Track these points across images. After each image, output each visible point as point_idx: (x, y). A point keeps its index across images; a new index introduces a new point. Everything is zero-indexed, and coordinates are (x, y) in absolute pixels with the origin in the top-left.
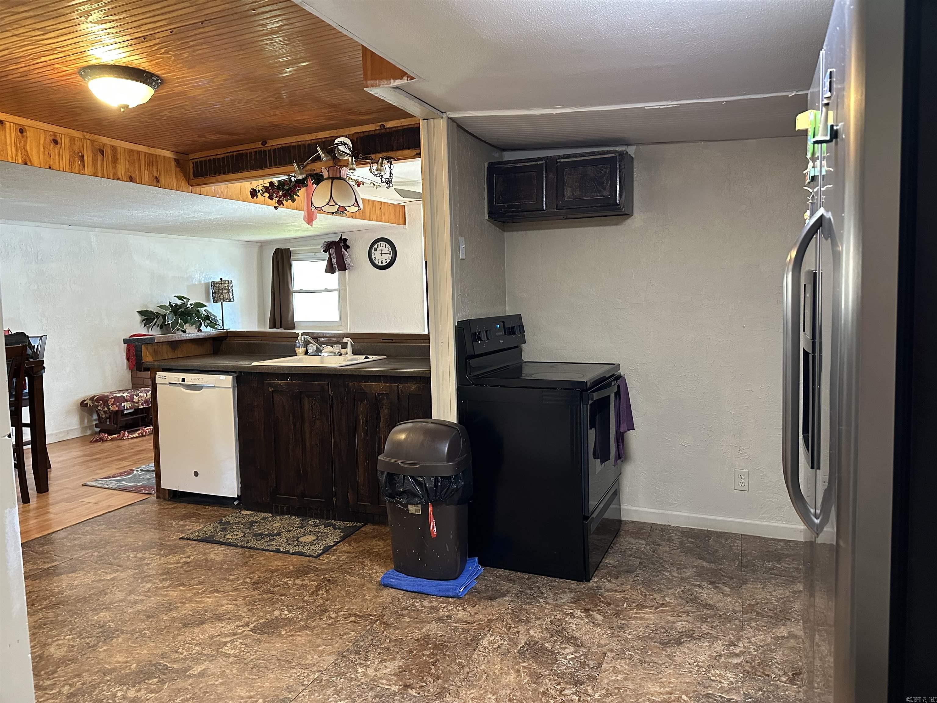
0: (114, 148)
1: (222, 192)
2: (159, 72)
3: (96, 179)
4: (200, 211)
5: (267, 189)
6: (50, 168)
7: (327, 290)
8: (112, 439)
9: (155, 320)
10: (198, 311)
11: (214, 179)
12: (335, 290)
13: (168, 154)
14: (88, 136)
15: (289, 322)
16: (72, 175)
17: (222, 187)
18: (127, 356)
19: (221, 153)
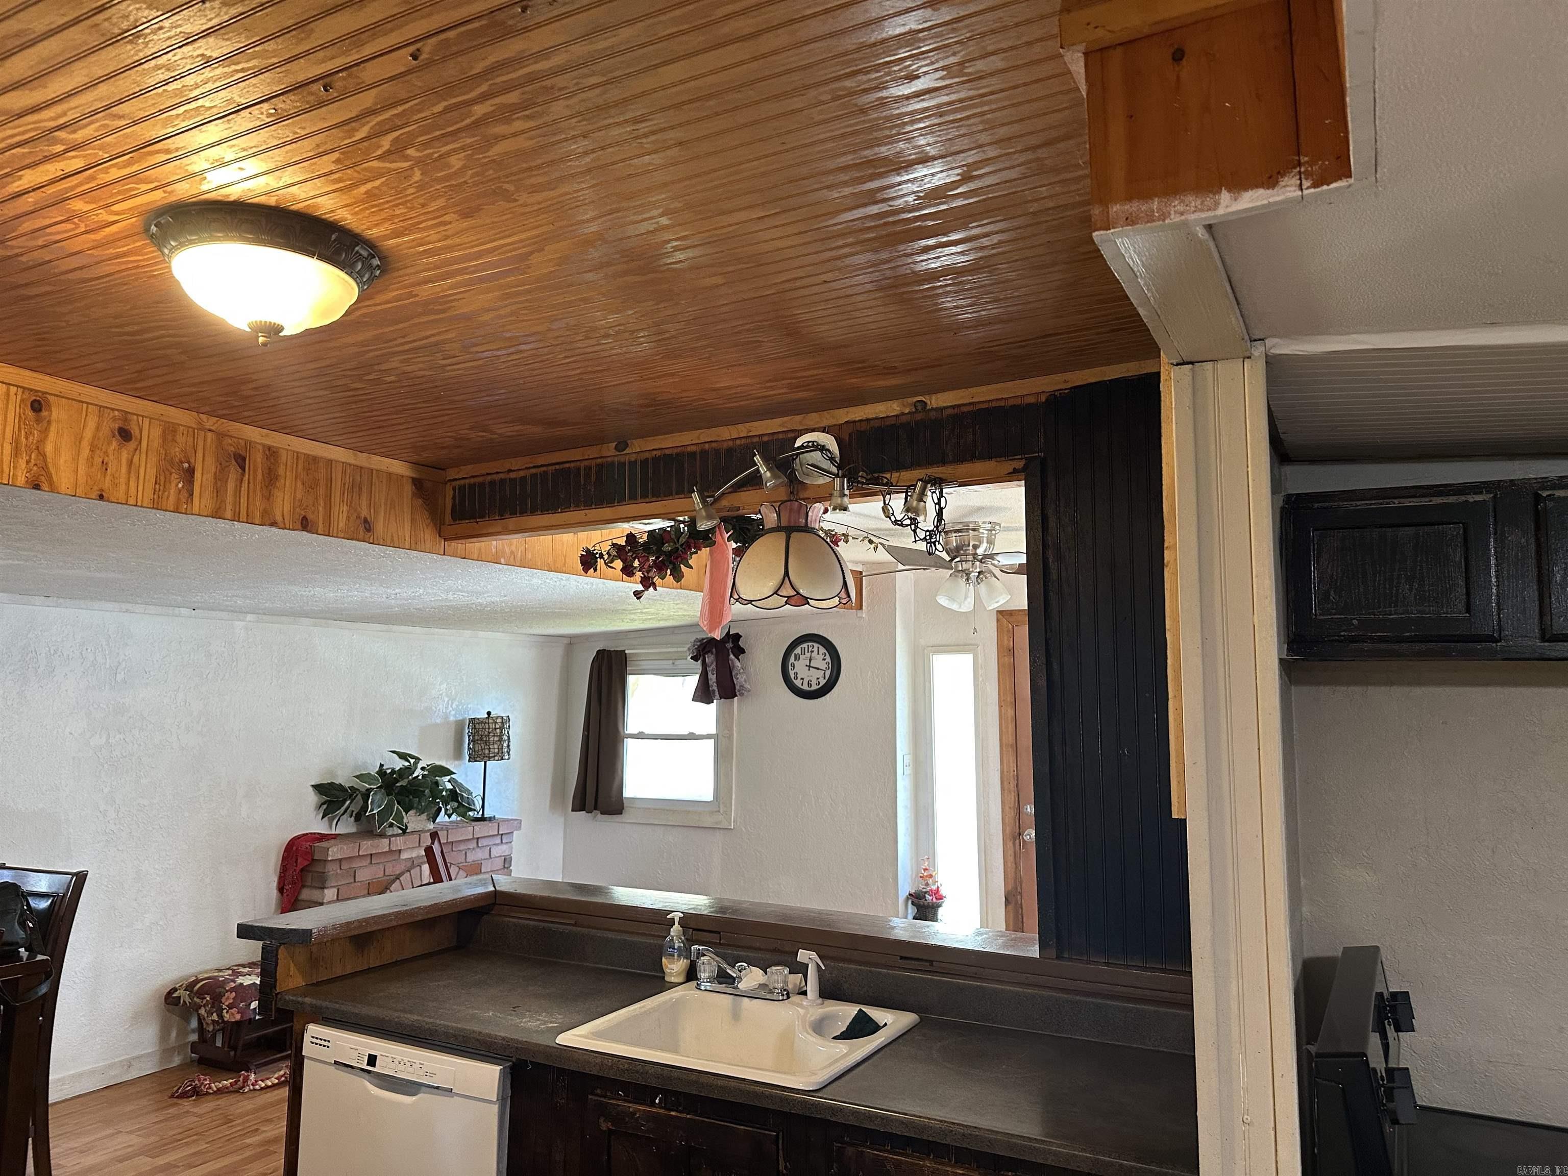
0: (272, 453)
1: (512, 553)
2: (375, 231)
3: (221, 523)
4: (460, 591)
5: (619, 551)
6: (101, 497)
7: (692, 737)
8: (220, 1091)
9: (348, 802)
10: (437, 783)
11: (498, 526)
12: (708, 737)
13: (399, 467)
14: (210, 422)
15: (613, 800)
16: (159, 514)
17: (513, 543)
18: (279, 883)
19: (518, 466)
